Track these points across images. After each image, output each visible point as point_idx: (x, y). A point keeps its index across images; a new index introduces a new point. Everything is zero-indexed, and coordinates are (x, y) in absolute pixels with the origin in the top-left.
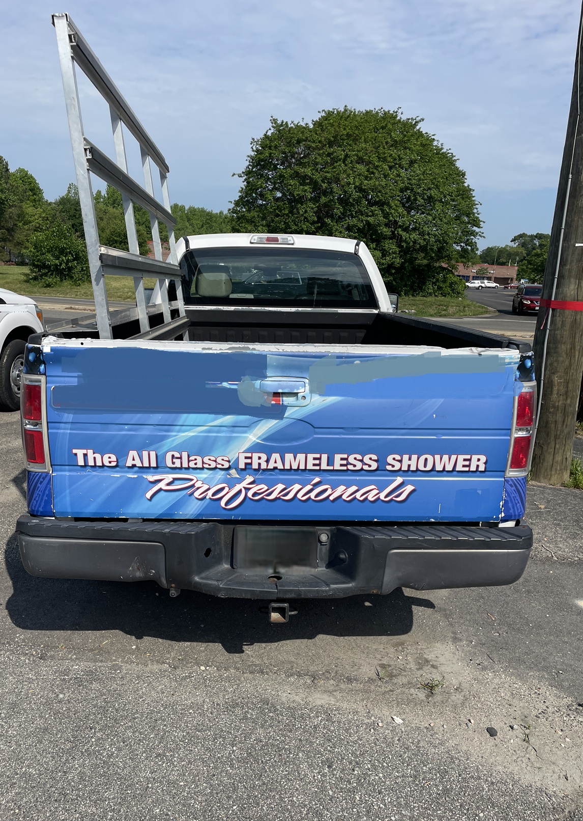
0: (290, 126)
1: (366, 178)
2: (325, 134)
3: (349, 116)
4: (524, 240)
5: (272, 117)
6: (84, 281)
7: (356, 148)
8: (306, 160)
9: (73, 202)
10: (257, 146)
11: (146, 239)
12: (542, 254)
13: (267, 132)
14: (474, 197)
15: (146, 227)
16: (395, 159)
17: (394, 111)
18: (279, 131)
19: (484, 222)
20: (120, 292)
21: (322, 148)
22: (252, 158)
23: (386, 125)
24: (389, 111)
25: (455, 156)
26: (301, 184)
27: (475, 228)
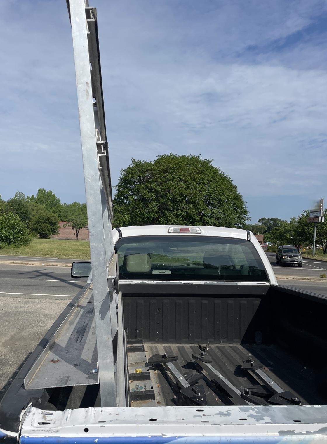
0: (142, 163)
1: (185, 189)
2: (161, 167)
3: (173, 158)
4: (265, 221)
5: (132, 158)
6: (21, 245)
7: (178, 174)
8: (151, 180)
9: (18, 201)
10: (124, 173)
11: (58, 221)
12: (279, 229)
13: (130, 166)
14: (242, 199)
15: (58, 214)
16: (200, 180)
17: (197, 156)
18: (136, 165)
19: (249, 212)
20: (43, 251)
21: (160, 174)
22: (122, 179)
23: (194, 162)
24: (194, 156)
25: (231, 179)
26: (149, 192)
27: (244, 216)
